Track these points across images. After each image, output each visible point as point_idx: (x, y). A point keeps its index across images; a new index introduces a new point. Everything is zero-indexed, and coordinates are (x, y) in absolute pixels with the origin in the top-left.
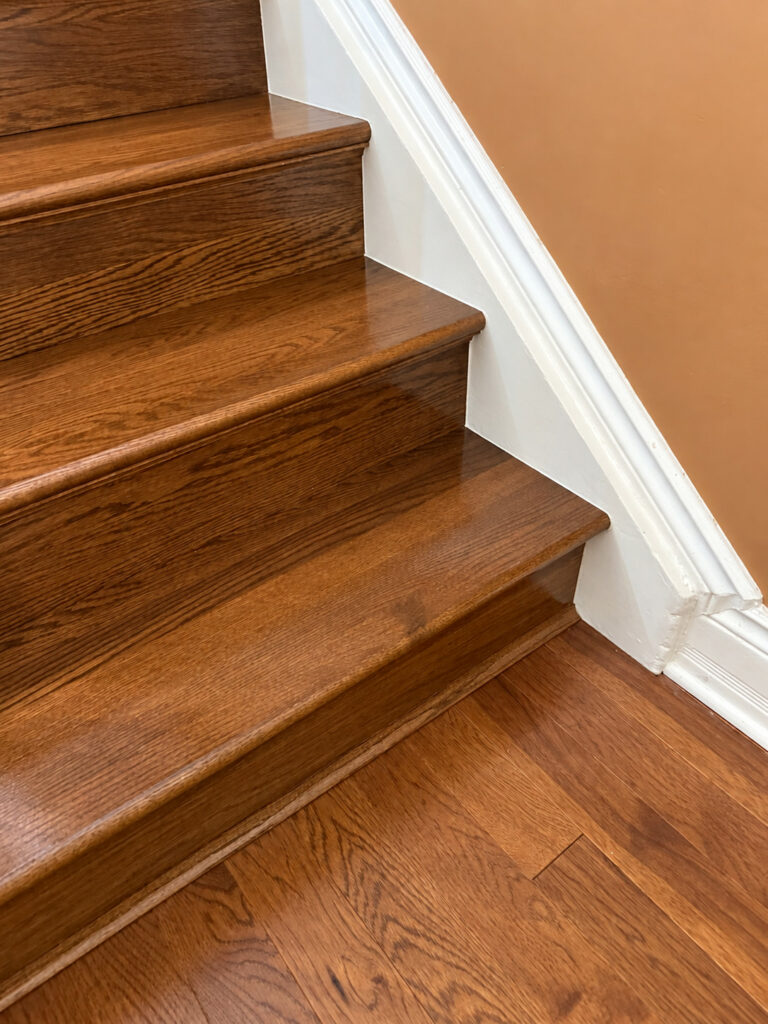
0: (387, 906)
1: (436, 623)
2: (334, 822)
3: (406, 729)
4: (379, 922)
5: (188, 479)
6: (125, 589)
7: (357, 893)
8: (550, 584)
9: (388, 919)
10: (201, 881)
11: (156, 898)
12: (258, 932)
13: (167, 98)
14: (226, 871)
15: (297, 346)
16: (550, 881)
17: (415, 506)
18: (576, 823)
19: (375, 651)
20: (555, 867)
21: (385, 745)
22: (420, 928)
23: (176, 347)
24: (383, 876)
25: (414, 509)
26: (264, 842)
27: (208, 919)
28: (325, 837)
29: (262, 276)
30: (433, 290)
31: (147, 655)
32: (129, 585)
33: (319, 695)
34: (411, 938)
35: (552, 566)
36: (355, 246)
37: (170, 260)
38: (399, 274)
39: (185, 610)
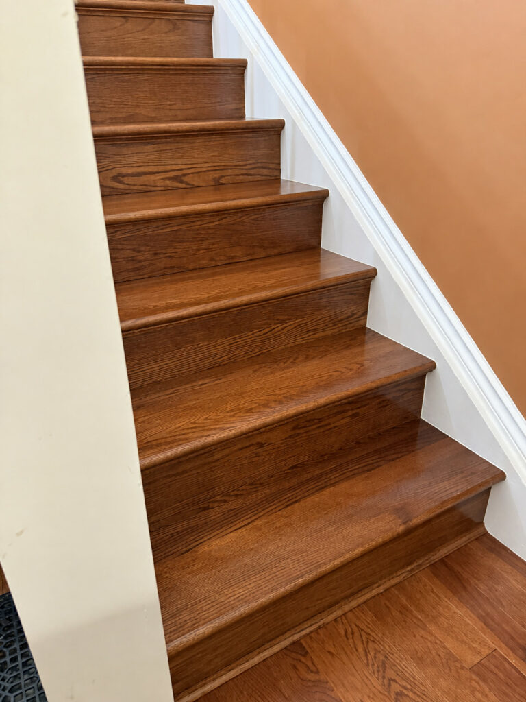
0: (390, 673)
1: (416, 521)
2: (358, 627)
3: (394, 582)
4: (386, 682)
5: (290, 433)
6: (254, 486)
7: (373, 665)
8: (469, 511)
9: (391, 680)
10: (288, 648)
11: (267, 653)
12: (322, 677)
13: (276, 251)
14: (301, 644)
15: (342, 373)
16: (480, 671)
17: (398, 458)
18: (491, 642)
19: (387, 531)
20: (482, 665)
21: (381, 590)
22: (409, 687)
23: (282, 369)
24: (386, 657)
25: (398, 460)
26: (321, 632)
27: (295, 667)
28: (353, 633)
29: (317, 336)
30: (406, 348)
31: (272, 520)
32: (256, 484)
33: (360, 550)
34: (405, 692)
35: (473, 498)
36: (361, 322)
37: (280, 328)
38: (385, 338)
39: (286, 500)
